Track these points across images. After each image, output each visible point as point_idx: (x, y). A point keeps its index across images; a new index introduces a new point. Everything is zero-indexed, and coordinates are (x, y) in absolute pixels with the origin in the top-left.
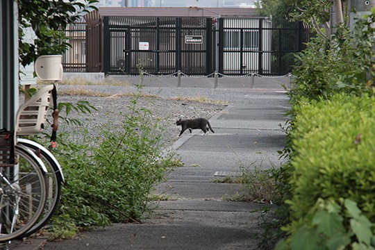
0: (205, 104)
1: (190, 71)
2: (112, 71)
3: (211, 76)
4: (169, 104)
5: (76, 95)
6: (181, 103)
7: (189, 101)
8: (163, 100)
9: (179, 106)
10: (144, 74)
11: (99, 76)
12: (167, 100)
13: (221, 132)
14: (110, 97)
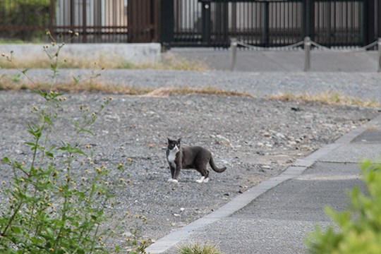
0: (339, 108)
1: (332, 39)
2: (176, 40)
3: (372, 49)
4: (264, 110)
5: (81, 91)
6: (289, 105)
7: (307, 102)
8: (253, 100)
9: (284, 113)
10: (239, 46)
11: (151, 50)
12: (263, 100)
13: (346, 172)
14: (149, 95)
